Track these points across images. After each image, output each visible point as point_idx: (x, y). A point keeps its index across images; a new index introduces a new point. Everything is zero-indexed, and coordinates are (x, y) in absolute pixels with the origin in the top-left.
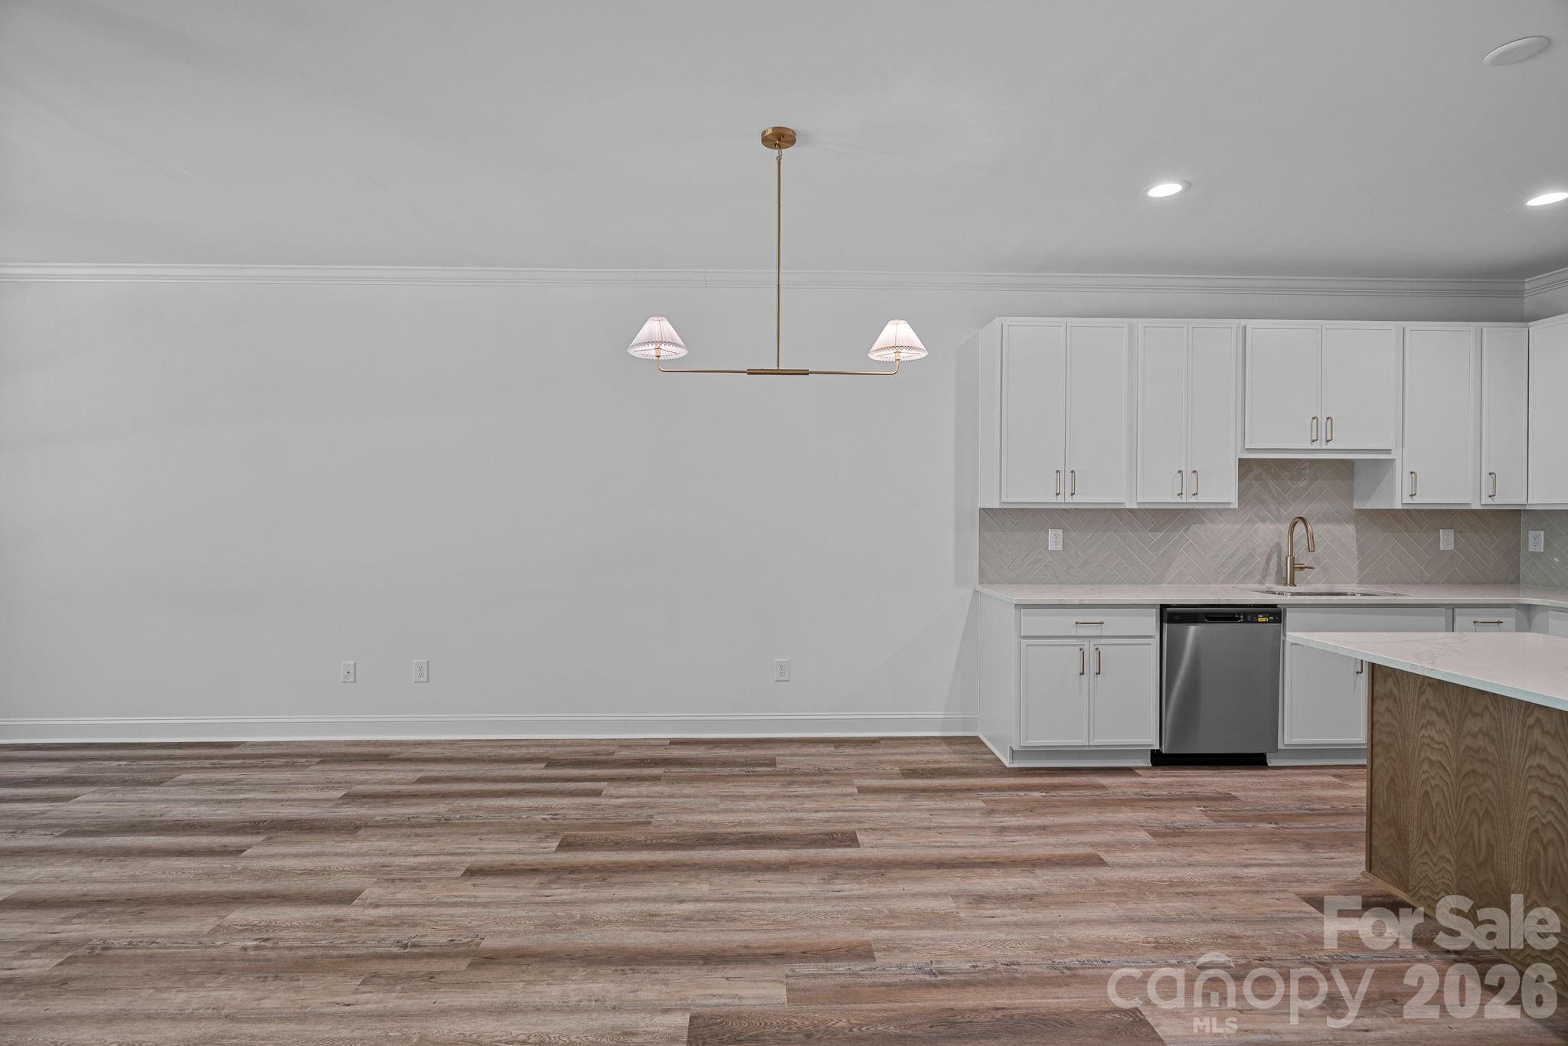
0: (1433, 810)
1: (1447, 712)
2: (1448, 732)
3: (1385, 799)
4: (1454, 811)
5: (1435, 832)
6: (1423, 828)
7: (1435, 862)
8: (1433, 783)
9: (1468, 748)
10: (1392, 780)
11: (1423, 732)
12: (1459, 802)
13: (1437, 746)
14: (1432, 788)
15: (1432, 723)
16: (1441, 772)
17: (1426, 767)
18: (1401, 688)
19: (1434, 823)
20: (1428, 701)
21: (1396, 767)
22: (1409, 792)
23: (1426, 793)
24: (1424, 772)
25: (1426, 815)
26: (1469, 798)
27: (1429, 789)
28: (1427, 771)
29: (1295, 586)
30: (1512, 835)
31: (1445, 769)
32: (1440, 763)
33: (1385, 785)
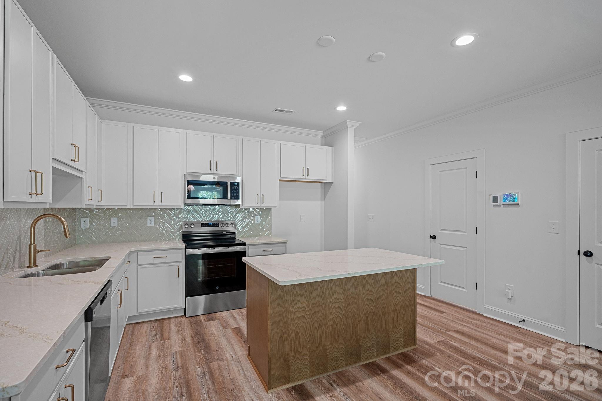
0: (300, 338)
1: (305, 294)
2: (306, 302)
3: (278, 348)
4: (308, 332)
5: (301, 347)
6: (296, 348)
7: (301, 359)
8: (299, 326)
9: (313, 304)
10: (281, 337)
11: (296, 307)
12: (310, 329)
13: (301, 310)
14: (299, 329)
15: (299, 301)
16: (302, 319)
17: (296, 321)
18: (285, 292)
19: (300, 343)
20: (297, 292)
21: (283, 329)
22: (289, 337)
23: (297, 332)
24: (295, 324)
25: (297, 343)
26: (313, 323)
27: (298, 330)
28: (297, 323)
29: (37, 266)
30: (327, 328)
31: (304, 317)
32: (302, 316)
33: (278, 341)
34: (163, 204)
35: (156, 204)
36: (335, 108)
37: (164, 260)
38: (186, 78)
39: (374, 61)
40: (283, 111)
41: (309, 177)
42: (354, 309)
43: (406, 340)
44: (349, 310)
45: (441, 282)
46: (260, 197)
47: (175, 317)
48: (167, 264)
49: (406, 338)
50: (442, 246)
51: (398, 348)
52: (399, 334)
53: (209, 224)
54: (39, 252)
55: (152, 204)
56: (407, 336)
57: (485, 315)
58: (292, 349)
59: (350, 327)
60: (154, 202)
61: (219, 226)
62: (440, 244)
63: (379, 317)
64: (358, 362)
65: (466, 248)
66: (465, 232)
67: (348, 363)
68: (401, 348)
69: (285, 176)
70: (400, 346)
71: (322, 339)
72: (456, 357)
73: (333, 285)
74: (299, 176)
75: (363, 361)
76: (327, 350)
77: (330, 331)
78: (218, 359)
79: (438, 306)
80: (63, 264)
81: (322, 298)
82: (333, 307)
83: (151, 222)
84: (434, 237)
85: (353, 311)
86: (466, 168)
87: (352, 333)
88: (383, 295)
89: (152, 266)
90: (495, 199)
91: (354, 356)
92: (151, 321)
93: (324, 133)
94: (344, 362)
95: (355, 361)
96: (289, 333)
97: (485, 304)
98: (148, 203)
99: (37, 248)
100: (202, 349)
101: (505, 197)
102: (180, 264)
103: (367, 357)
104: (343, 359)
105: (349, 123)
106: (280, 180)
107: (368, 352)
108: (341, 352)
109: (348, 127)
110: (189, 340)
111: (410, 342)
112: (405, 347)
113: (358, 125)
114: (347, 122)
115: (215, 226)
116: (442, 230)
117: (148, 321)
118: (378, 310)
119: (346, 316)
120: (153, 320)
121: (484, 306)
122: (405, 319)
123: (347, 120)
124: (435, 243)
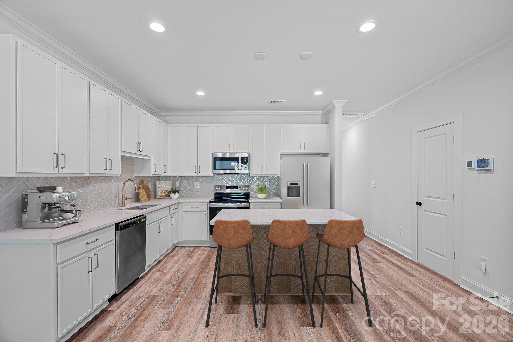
0: (240, 265)
3: (224, 268)
5: (240, 270)
6: (237, 270)
7: (241, 279)
10: (226, 261)
14: (240, 258)
16: (242, 252)
17: (237, 252)
19: (240, 268)
21: (227, 256)
22: (232, 262)
23: (238, 260)
24: (237, 254)
25: (238, 267)
27: (238, 259)
28: (238, 254)
29: (125, 206)
30: (262, 261)
31: (243, 251)
32: (242, 250)
33: (224, 263)
34: (200, 174)
35: (196, 174)
36: (313, 93)
37: (197, 209)
38: (200, 93)
39: (305, 59)
40: (276, 102)
41: (305, 151)
42: (285, 252)
43: (338, 286)
44: (280, 252)
45: (426, 249)
46: (265, 168)
47: (204, 247)
48: (198, 212)
49: (338, 285)
50: (426, 213)
51: (330, 292)
52: (330, 280)
53: (232, 187)
54: (127, 199)
55: (194, 173)
56: (340, 283)
57: (461, 286)
58: (234, 271)
59: (281, 264)
60: (195, 172)
61: (238, 189)
62: (425, 211)
63: (310, 262)
64: (289, 293)
65: (446, 215)
66: (445, 200)
67: (279, 291)
68: (332, 292)
69: (285, 151)
70: (331, 290)
71: (258, 269)
72: (379, 309)
73: (266, 231)
74: (297, 150)
75: (293, 293)
76: (261, 277)
77: (264, 265)
78: (207, 273)
79: (416, 270)
80: (140, 206)
81: (257, 239)
82: (266, 247)
83: (197, 185)
84: (419, 204)
85: (284, 253)
86: (446, 134)
87: (283, 270)
88: (313, 245)
89: (190, 212)
90: (470, 164)
91: (285, 288)
92: (191, 247)
93: (323, 112)
94: (276, 290)
95: (286, 291)
96: (232, 260)
97: (463, 275)
98: (191, 173)
99: (126, 197)
100: (203, 266)
101: (479, 162)
102: (207, 212)
103: (297, 291)
104: (275, 287)
105: (335, 102)
106: (280, 154)
107: (298, 287)
108: (274, 282)
109: (335, 106)
110: (201, 260)
111: (343, 289)
112: (337, 292)
113: (345, 103)
114: (334, 102)
115: (235, 189)
116: (426, 196)
117: (189, 247)
118: (308, 256)
119: (278, 256)
120: (192, 247)
121: (461, 277)
122: (338, 268)
123: (333, 101)
124: (421, 209)
